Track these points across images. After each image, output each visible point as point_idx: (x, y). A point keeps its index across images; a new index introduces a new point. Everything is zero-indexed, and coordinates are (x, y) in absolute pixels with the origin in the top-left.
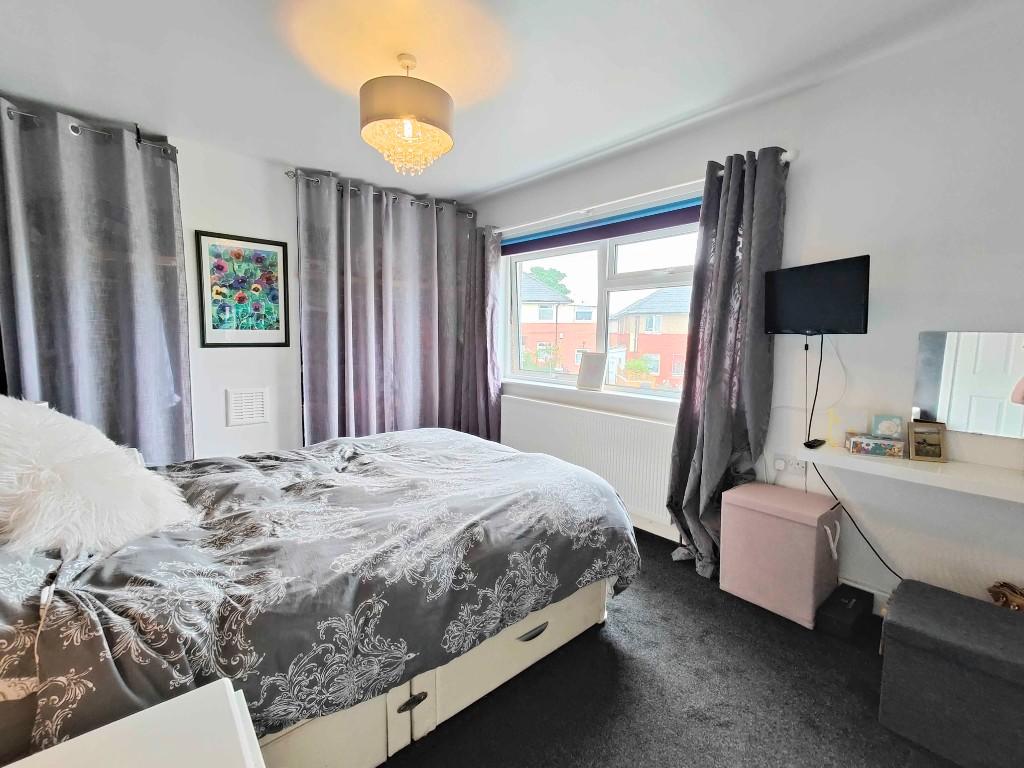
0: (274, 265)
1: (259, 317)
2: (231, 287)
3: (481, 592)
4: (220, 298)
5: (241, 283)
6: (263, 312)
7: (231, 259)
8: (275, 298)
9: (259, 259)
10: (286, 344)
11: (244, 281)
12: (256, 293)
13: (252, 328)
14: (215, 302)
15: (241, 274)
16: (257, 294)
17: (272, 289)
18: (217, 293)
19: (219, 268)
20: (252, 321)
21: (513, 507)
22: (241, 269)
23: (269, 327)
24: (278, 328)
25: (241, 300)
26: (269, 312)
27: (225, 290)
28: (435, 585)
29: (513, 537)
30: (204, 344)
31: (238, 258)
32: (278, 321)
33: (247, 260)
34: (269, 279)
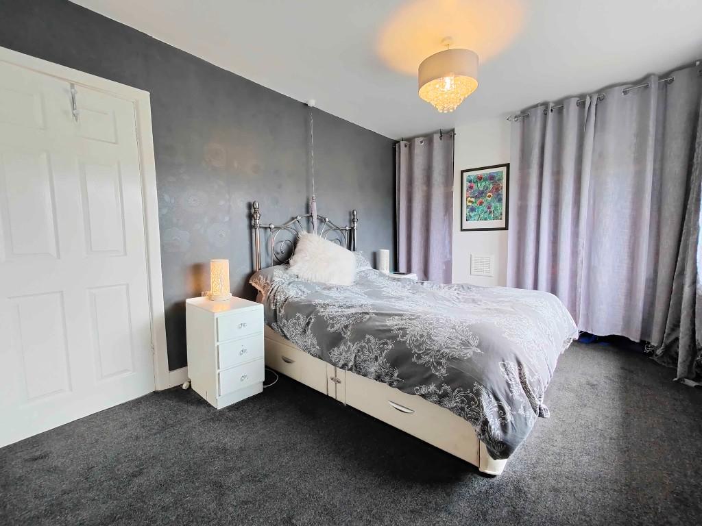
0: (500, 180)
1: (490, 212)
2: (476, 197)
3: (349, 343)
4: (470, 204)
5: (482, 194)
6: (492, 209)
7: (477, 181)
8: (500, 200)
9: (491, 178)
10: (506, 228)
11: (483, 192)
12: (488, 199)
13: (486, 219)
14: (468, 206)
15: (481, 189)
16: (490, 199)
17: (499, 195)
18: (469, 202)
19: (471, 187)
20: (486, 216)
21: (396, 317)
22: (481, 186)
23: (496, 218)
24: (501, 219)
25: (481, 203)
26: (496, 208)
27: (473, 199)
28: (333, 326)
29: (376, 328)
30: (462, 230)
31: (480, 180)
32: (501, 214)
33: (485, 180)
34: (497, 189)
